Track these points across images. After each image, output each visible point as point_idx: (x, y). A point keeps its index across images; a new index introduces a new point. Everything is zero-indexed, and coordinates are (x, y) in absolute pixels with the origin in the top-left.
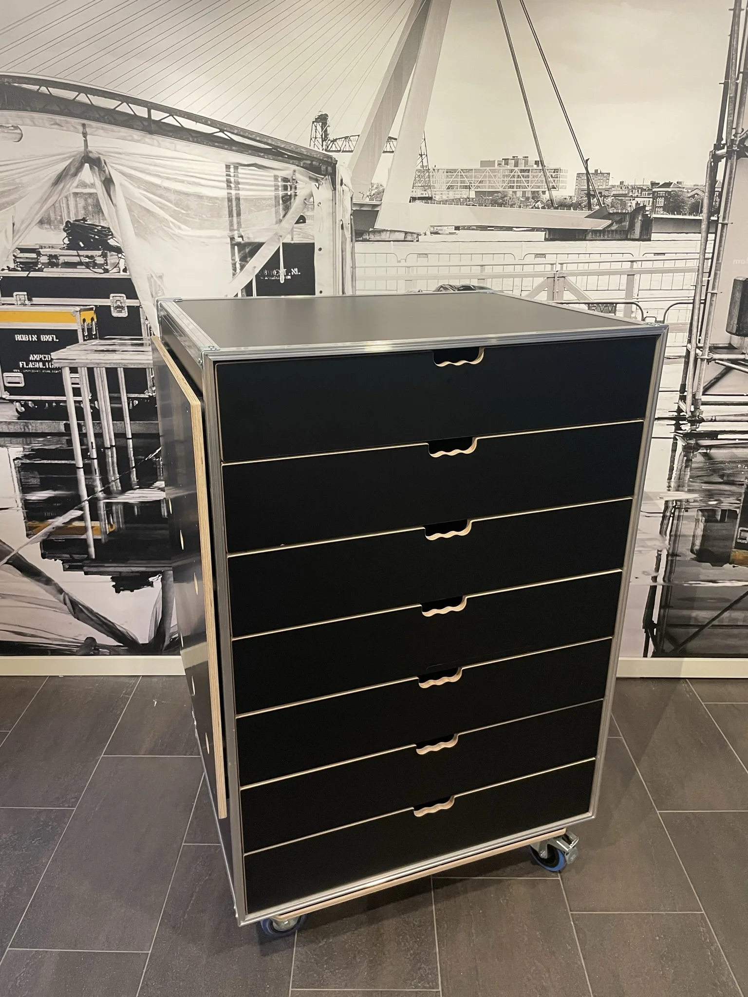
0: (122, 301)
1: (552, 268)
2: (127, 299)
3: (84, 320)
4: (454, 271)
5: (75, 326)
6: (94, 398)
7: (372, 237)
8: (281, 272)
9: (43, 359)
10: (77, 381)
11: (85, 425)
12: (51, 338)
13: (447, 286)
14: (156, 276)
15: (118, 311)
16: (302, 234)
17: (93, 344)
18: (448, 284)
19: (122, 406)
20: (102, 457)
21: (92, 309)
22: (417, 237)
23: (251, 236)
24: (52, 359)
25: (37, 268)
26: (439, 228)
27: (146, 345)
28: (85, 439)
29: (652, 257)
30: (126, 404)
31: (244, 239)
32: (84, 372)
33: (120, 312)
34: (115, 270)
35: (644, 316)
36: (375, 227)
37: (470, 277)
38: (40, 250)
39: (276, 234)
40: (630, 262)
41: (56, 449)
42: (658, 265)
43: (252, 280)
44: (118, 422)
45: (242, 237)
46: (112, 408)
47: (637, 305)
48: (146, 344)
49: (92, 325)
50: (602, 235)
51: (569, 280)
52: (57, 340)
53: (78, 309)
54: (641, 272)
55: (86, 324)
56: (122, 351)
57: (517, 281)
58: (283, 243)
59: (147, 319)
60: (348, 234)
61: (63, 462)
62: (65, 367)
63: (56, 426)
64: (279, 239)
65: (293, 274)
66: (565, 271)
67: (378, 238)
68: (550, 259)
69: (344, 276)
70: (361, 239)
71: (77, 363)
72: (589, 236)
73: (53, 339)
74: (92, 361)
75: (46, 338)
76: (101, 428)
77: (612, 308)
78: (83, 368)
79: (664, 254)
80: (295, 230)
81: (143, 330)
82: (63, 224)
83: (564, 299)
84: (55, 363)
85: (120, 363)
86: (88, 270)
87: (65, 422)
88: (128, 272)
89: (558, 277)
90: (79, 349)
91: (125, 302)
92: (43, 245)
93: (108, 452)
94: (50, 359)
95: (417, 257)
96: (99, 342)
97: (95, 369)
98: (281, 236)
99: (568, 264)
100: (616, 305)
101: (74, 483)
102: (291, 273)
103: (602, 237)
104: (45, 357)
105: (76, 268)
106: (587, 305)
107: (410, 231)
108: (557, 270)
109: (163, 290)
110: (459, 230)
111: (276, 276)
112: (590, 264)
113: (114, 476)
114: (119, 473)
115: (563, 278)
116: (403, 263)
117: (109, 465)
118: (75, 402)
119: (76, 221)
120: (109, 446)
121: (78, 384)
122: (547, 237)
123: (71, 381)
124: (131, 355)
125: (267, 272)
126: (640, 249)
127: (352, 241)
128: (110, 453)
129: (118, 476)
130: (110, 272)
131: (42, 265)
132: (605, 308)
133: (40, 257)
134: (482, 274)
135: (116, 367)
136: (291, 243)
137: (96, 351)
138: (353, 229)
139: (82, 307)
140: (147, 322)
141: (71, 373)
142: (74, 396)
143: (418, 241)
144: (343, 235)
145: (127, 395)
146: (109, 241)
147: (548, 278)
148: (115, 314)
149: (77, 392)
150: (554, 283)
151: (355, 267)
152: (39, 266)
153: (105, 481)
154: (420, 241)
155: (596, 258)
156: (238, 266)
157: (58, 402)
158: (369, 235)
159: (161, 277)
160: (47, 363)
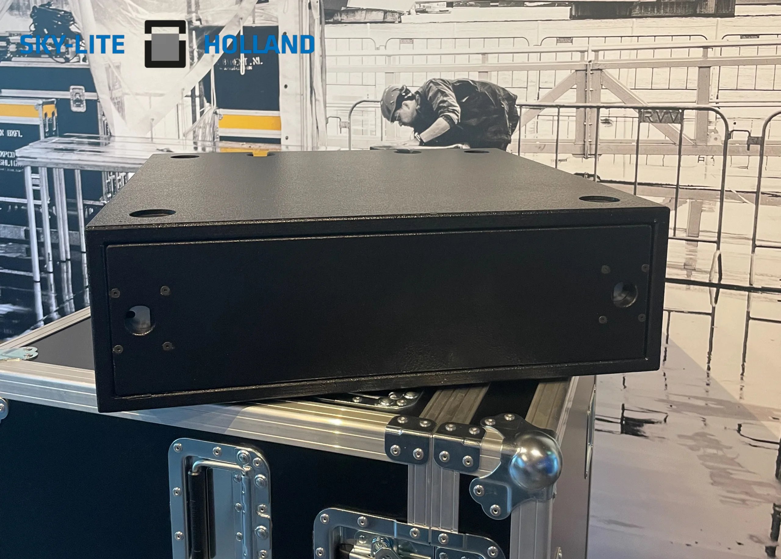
0: (81, 94)
1: (583, 58)
2: (86, 91)
3: (46, 115)
4: (447, 61)
5: (37, 121)
6: (52, 204)
7: (344, 18)
8: (241, 61)
9: (8, 156)
10: (37, 182)
11: (43, 233)
12: (16, 133)
13: (439, 82)
14: (114, 66)
15: (77, 105)
16: (264, 16)
17: (54, 141)
18: (439, 77)
19: (78, 214)
20: (57, 271)
21: (52, 103)
22: (400, 17)
23: (210, 19)
24: (16, 157)
25: (6, 57)
26: (426, 5)
27: (103, 145)
28: (42, 248)
29: (737, 40)
30: (82, 211)
31: (203, 23)
32: (44, 172)
33: (79, 106)
34: (75, 59)
35: (730, 130)
36: (348, 6)
37: (469, 70)
38: (10, 38)
39: (236, 16)
40: (702, 49)
41: (17, 258)
42: (749, 52)
43: (210, 72)
44: (74, 232)
45: (199, 20)
46: (68, 215)
47: (717, 112)
48: (103, 143)
49: (53, 119)
50: (655, 9)
51: (608, 73)
52: (21, 136)
53: (41, 102)
54: (720, 63)
55: (47, 119)
56: (80, 151)
57: (533, 75)
58: (244, 27)
59: (104, 115)
60: (316, 15)
61: (22, 273)
62: (27, 166)
63: (17, 232)
64: (239, 22)
65: (254, 64)
66: (602, 61)
67: (352, 19)
68: (578, 44)
69: (312, 67)
70: (332, 20)
71: (38, 162)
72: (636, 12)
73: (17, 135)
74: (52, 161)
75: (11, 133)
76: (58, 237)
77: (677, 116)
78: (43, 168)
79: (757, 36)
80: (256, 10)
81: (100, 128)
82: (30, 9)
83: (603, 100)
84: (19, 161)
85: (77, 164)
86: (50, 60)
87: (25, 228)
88: (87, 61)
89: (592, 70)
90: (40, 146)
91: (83, 95)
92: (13, 33)
93: (63, 267)
94: (14, 157)
95: (400, 43)
96: (59, 140)
97: (54, 169)
98: (242, 19)
99: (606, 52)
100: (683, 112)
101: (30, 300)
102: (252, 64)
103: (656, 12)
104: (10, 155)
105: (40, 57)
106: (637, 110)
107: (390, 10)
108: (589, 60)
109: (120, 82)
110: (452, 7)
111: (236, 66)
112: (639, 51)
113: (69, 295)
114: (74, 293)
115: (600, 71)
116: (382, 51)
117: (64, 281)
118: (36, 206)
119: (42, 6)
120: (65, 260)
121: (37, 186)
122: (573, 14)
123: (32, 182)
124: (88, 155)
125: (226, 62)
126: (717, 28)
127: (321, 23)
128: (65, 268)
129: (72, 295)
130: (71, 61)
131: (11, 54)
132: (666, 116)
133: (10, 45)
134: (483, 65)
135: (74, 168)
136: (252, 27)
137: (56, 149)
138: (323, 8)
139: (44, 100)
140: (104, 119)
141: (32, 173)
142: (35, 199)
143: (400, 22)
144: (311, 17)
145: (83, 202)
146: (70, 27)
147: (576, 71)
148: (74, 109)
149: (37, 195)
150: (586, 78)
151: (325, 56)
152: (9, 55)
153: (60, 300)
154: (403, 21)
155: (649, 43)
156: (196, 54)
157: (20, 205)
158: (341, 16)
159: (118, 67)
160: (11, 161)
